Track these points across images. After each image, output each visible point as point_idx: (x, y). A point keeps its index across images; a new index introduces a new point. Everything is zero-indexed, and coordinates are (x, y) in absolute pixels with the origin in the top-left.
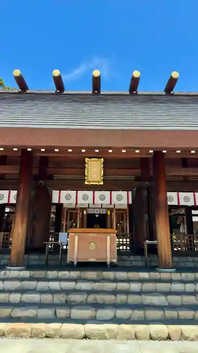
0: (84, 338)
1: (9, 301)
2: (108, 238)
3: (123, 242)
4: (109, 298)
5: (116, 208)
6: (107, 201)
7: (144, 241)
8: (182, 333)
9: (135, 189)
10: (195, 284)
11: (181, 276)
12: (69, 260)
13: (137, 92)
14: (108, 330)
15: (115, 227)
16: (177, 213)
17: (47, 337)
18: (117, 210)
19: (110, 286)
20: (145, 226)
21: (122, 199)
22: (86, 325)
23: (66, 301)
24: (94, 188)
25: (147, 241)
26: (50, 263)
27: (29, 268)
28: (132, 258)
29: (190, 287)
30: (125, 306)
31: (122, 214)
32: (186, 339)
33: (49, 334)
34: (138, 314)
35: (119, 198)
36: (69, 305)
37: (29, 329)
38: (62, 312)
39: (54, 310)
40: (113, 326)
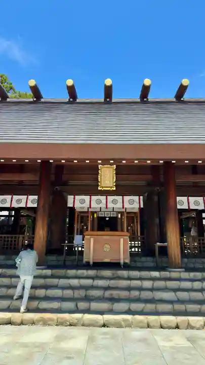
0: (103, 326)
1: (35, 295)
2: (122, 240)
3: (135, 244)
4: (124, 294)
5: (127, 211)
6: (119, 205)
7: (156, 243)
8: (188, 323)
9: (146, 195)
10: (202, 282)
11: (189, 275)
12: (85, 260)
13: (148, 99)
14: (124, 320)
15: (125, 230)
16: (188, 216)
17: (71, 325)
18: (128, 213)
19: (125, 283)
20: (156, 230)
21: (133, 203)
22: (104, 316)
23: (86, 296)
24: (107, 193)
25: (158, 244)
26: (68, 263)
27: (49, 267)
28: (143, 259)
29: (197, 285)
30: (138, 300)
31: (133, 217)
32: (192, 328)
33: (72, 323)
34: (150, 307)
35: (131, 202)
36: (87, 299)
37: (55, 318)
38: (82, 305)
39: (75, 303)
40: (129, 317)
